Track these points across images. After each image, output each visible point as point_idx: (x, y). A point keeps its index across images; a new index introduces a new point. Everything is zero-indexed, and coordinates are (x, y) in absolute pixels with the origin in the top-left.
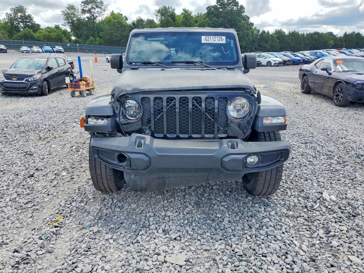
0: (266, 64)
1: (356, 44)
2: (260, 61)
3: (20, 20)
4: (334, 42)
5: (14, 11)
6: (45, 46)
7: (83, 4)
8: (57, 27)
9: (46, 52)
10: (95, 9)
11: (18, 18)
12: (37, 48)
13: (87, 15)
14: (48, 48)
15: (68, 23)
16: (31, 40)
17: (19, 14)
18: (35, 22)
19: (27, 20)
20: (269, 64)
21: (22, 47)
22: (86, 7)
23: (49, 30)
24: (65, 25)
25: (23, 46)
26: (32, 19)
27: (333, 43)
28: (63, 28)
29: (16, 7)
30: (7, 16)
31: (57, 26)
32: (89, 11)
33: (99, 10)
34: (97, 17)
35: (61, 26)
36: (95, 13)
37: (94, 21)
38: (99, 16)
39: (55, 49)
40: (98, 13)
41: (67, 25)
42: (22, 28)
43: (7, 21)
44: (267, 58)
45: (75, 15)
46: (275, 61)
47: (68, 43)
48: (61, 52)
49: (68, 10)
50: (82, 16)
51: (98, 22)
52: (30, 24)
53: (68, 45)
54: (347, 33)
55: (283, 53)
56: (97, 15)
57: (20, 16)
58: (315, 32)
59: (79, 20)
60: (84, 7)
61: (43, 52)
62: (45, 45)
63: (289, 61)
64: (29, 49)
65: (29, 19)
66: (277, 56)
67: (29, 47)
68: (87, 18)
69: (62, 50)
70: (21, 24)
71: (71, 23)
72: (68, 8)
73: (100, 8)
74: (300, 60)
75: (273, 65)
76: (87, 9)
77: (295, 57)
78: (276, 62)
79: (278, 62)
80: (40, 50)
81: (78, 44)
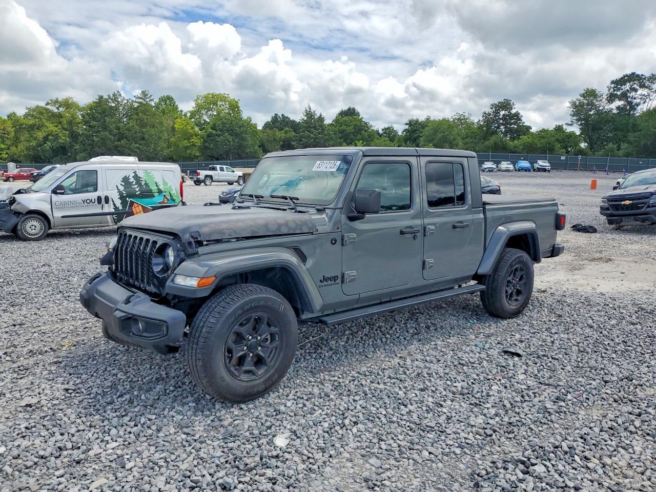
3: (501, 121)
5: (496, 107)
6: (522, 160)
7: (613, 86)
8: (559, 129)
9: (519, 170)
10: (636, 90)
11: (499, 118)
12: (508, 164)
13: (619, 103)
14: (525, 164)
15: (578, 120)
16: (502, 153)
17: (502, 113)
18: (524, 123)
19: (513, 121)
21: (486, 163)
22: (619, 89)
23: (543, 133)
24: (571, 125)
25: (488, 161)
26: (520, 120)
28: (569, 129)
29: (500, 103)
30: (483, 117)
31: (559, 126)
32: (624, 96)
33: (645, 92)
34: (638, 105)
35: (565, 127)
36: (635, 98)
37: (629, 114)
38: (642, 102)
39: (536, 166)
40: (641, 99)
41: (575, 125)
42: (502, 133)
43: (482, 123)
45: (593, 106)
47: (562, 155)
48: (545, 170)
49: (582, 98)
50: (606, 107)
51: (638, 115)
52: (516, 127)
53: (563, 158)
56: (638, 101)
57: (503, 115)
59: (599, 113)
60: (614, 91)
61: (516, 170)
62: (522, 158)
64: (494, 166)
65: (515, 119)
67: (495, 162)
68: (618, 108)
69: (547, 168)
70: (502, 127)
71: (584, 119)
72: (583, 95)
73: (647, 87)
76: (619, 93)
80: (511, 167)
81: (580, 157)
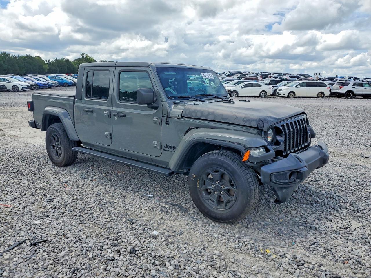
0: (11, 89)
1: (67, 69)
2: (4, 86)
4: (48, 66)
20: (15, 89)
27: (48, 68)
44: (11, 82)
46: (22, 85)
54: (58, 59)
55: (24, 77)
58: (27, 56)
63: (35, 85)
66: (20, 79)
74: (45, 84)
75: (20, 89)
77: (38, 81)
78: (24, 87)
79: (26, 87)
